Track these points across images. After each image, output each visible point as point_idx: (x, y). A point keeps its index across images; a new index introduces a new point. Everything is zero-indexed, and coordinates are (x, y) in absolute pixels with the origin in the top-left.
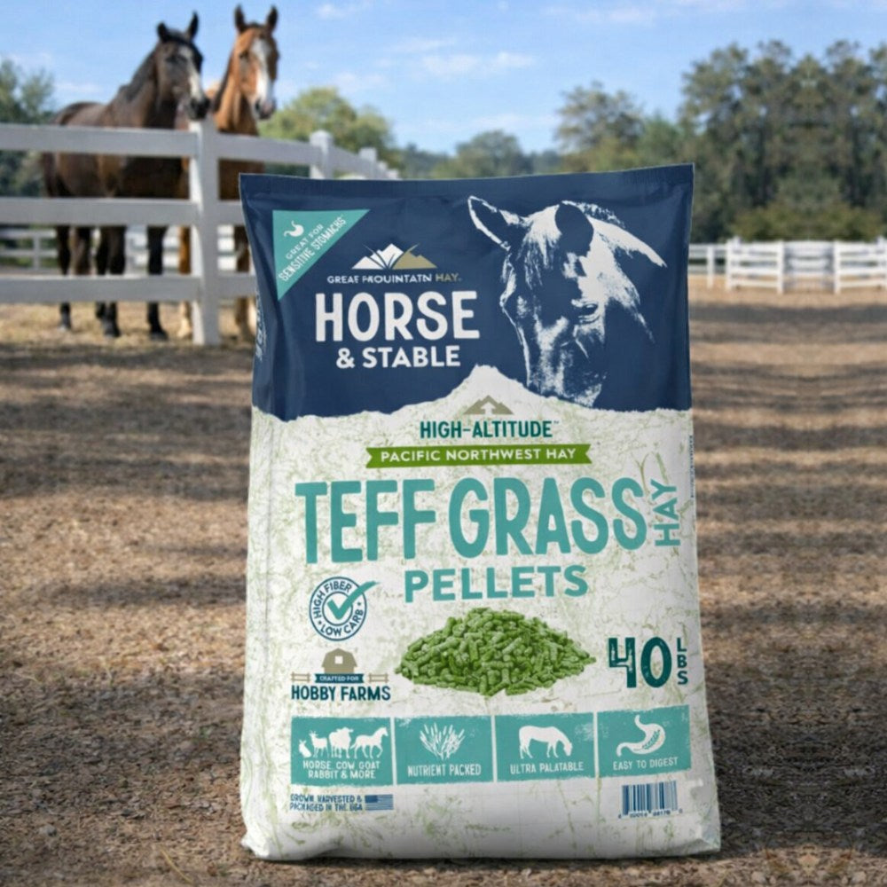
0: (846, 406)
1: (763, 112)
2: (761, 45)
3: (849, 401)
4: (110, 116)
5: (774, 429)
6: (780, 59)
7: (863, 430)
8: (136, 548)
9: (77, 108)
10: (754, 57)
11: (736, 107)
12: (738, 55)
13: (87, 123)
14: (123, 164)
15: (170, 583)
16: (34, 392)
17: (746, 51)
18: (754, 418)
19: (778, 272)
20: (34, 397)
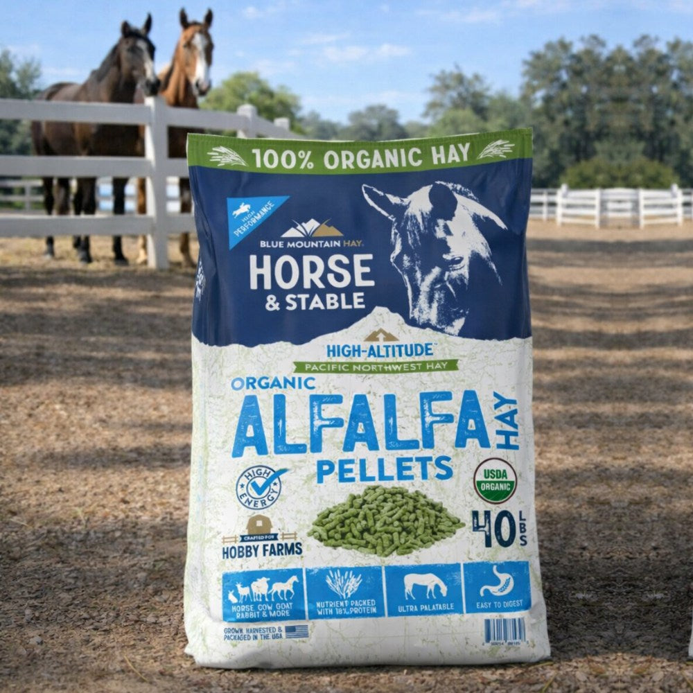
0: (649, 315)
1: (584, 90)
2: (582, 39)
3: (650, 311)
4: (84, 93)
5: (593, 333)
6: (598, 50)
7: (661, 334)
8: (104, 425)
9: (59, 87)
10: (577, 48)
11: (564, 86)
12: (564, 46)
13: (67, 99)
14: (94, 130)
15: (131, 451)
16: (26, 304)
17: (571, 44)
18: (578, 325)
19: (596, 212)
20: (26, 308)
